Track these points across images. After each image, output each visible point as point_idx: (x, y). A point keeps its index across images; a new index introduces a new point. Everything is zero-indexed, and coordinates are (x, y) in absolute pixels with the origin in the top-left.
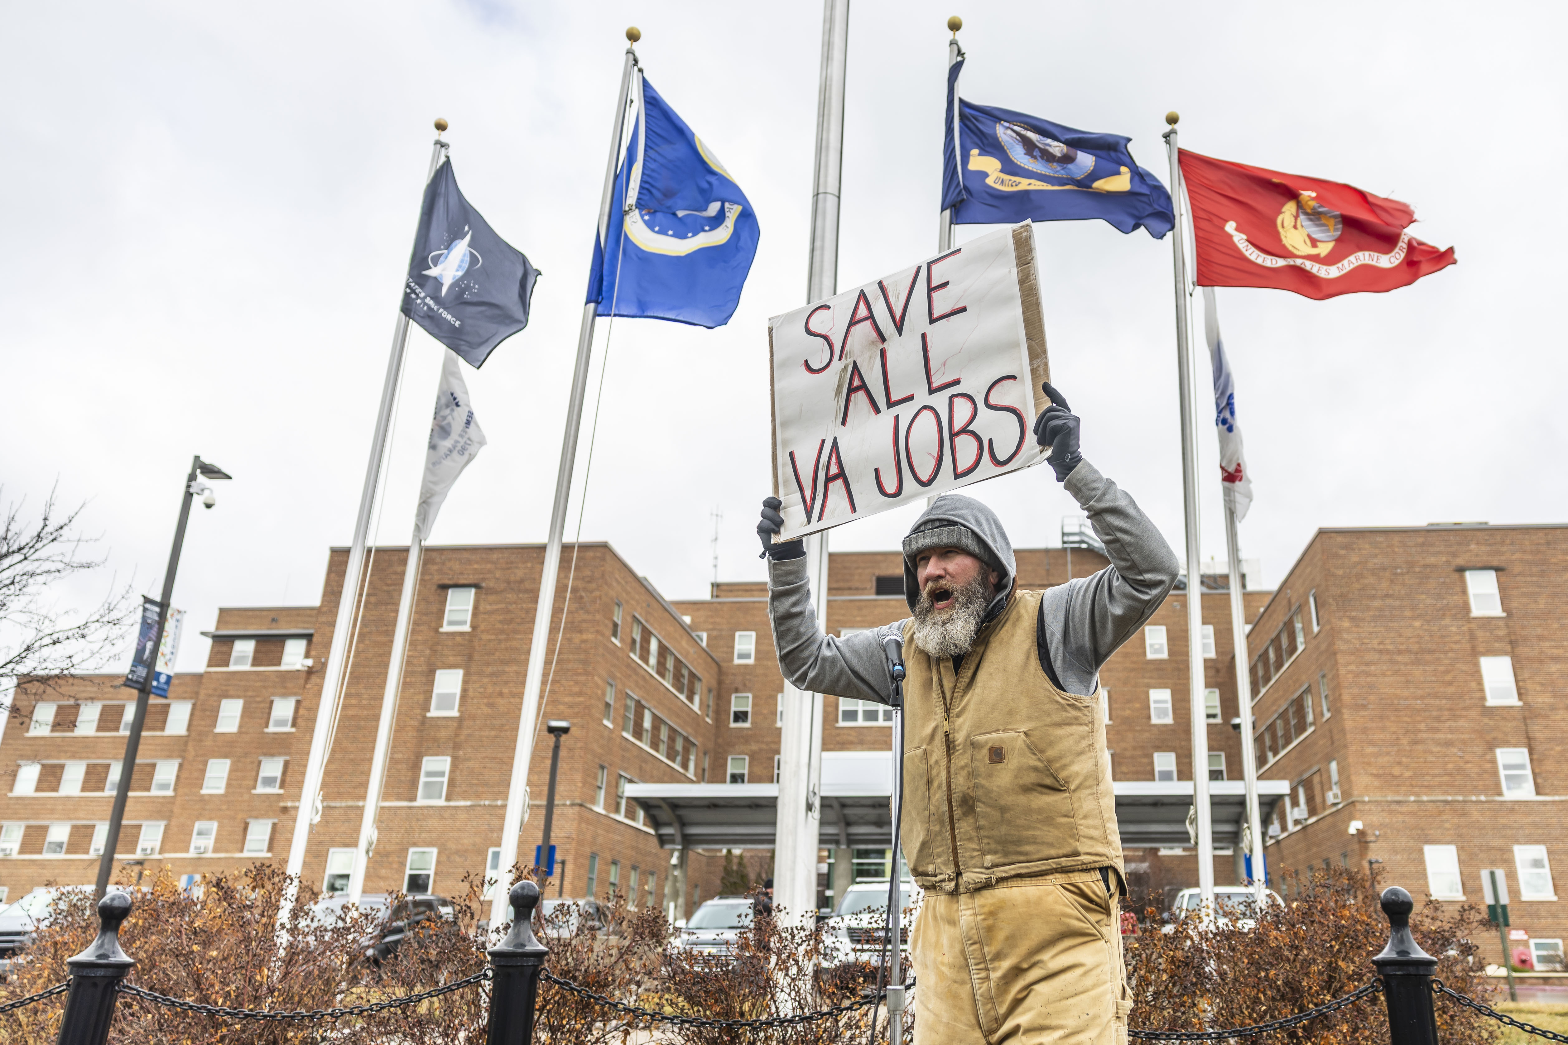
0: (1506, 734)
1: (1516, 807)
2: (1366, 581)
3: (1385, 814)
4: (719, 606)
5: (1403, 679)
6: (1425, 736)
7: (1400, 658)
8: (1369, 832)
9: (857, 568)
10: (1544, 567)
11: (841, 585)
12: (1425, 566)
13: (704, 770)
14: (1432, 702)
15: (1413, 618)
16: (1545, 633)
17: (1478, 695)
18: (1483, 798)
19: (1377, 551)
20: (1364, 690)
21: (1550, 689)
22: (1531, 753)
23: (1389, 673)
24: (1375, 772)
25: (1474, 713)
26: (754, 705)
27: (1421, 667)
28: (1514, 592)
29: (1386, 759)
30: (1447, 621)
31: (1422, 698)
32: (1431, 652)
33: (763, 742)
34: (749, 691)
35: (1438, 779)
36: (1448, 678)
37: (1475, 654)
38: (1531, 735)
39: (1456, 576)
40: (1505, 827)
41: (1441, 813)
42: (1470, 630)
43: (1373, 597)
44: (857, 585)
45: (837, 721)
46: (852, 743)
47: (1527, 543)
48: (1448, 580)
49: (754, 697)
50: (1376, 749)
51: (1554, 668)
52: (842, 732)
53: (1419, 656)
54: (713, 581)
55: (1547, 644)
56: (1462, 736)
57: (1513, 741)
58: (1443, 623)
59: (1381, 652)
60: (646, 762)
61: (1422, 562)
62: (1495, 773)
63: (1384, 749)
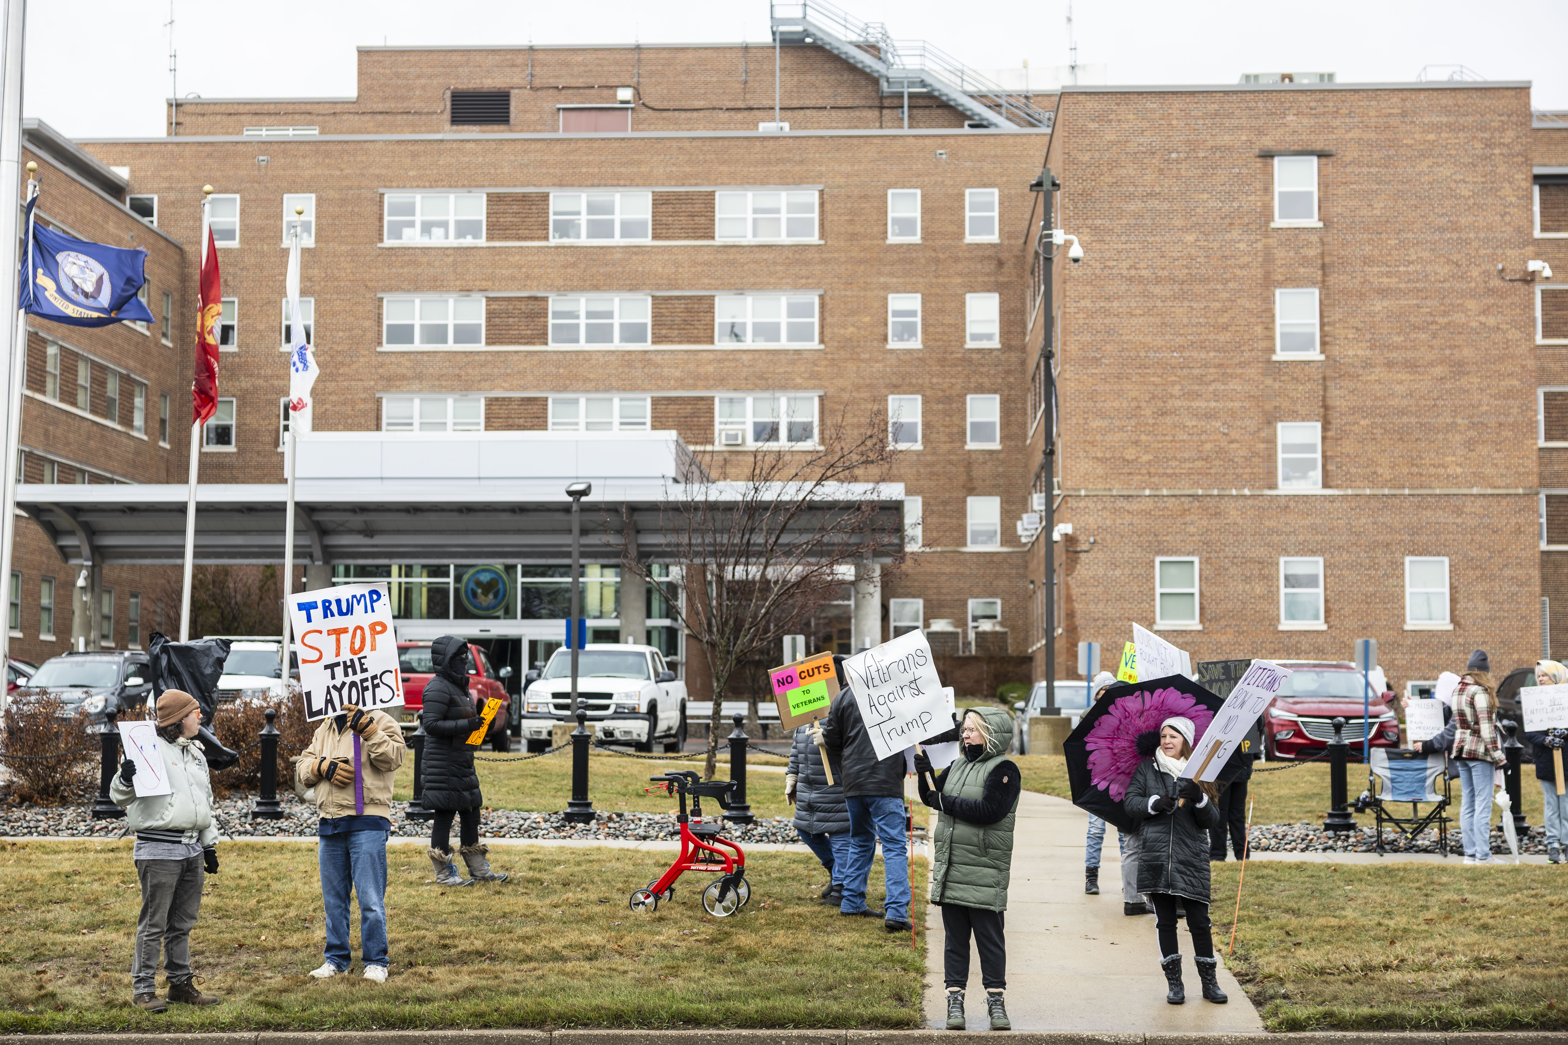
0: (1294, 401)
1: (1292, 504)
2: (1123, 172)
3: (1106, 514)
4: (176, 149)
5: (1158, 320)
6: (1178, 403)
7: (1157, 290)
8: (1082, 538)
9: (419, 77)
10: (1392, 152)
11: (391, 105)
12: (1214, 149)
13: (163, 422)
14: (1195, 354)
15: (1185, 229)
16: (1376, 252)
17: (1263, 344)
18: (1247, 492)
19: (1145, 124)
20: (1099, 337)
21: (1368, 336)
22: (1325, 429)
23: (1138, 312)
24: (1099, 455)
25: (1252, 372)
26: (242, 316)
27: (1186, 304)
28: (1340, 191)
29: (1117, 436)
30: (1235, 234)
31: (1181, 348)
32: (1205, 280)
33: (259, 376)
34: (235, 295)
35: (1188, 465)
36: (1223, 319)
37: (1268, 283)
38: (1330, 403)
39: (1259, 164)
40: (1272, 531)
41: (1185, 512)
42: (1267, 247)
43: (1130, 197)
44: (418, 105)
45: (380, 344)
46: (404, 377)
47: (1373, 113)
48: (1245, 171)
49: (242, 303)
50: (1105, 423)
51: (1379, 305)
52: (387, 360)
53: (1185, 287)
54: (171, 96)
55: (1376, 269)
56: (1230, 405)
57: (1303, 411)
58: (1228, 237)
59: (1131, 279)
60: (55, 423)
61: (1210, 143)
62: (1270, 457)
63: (1117, 423)
